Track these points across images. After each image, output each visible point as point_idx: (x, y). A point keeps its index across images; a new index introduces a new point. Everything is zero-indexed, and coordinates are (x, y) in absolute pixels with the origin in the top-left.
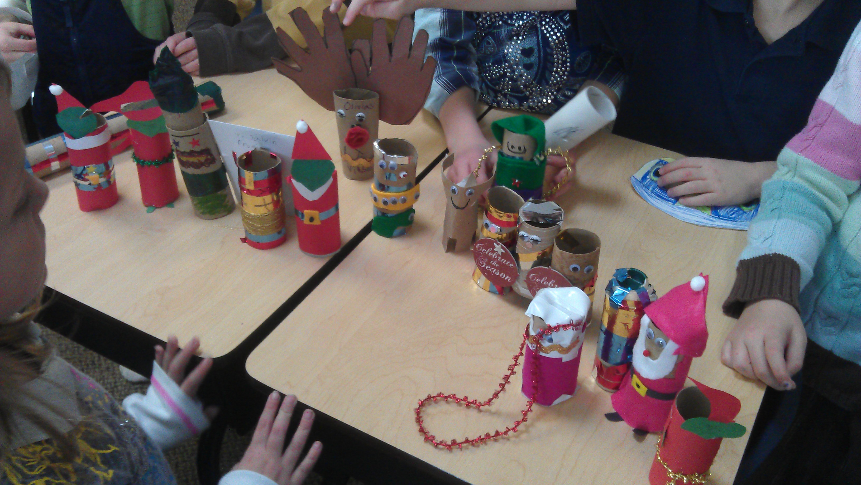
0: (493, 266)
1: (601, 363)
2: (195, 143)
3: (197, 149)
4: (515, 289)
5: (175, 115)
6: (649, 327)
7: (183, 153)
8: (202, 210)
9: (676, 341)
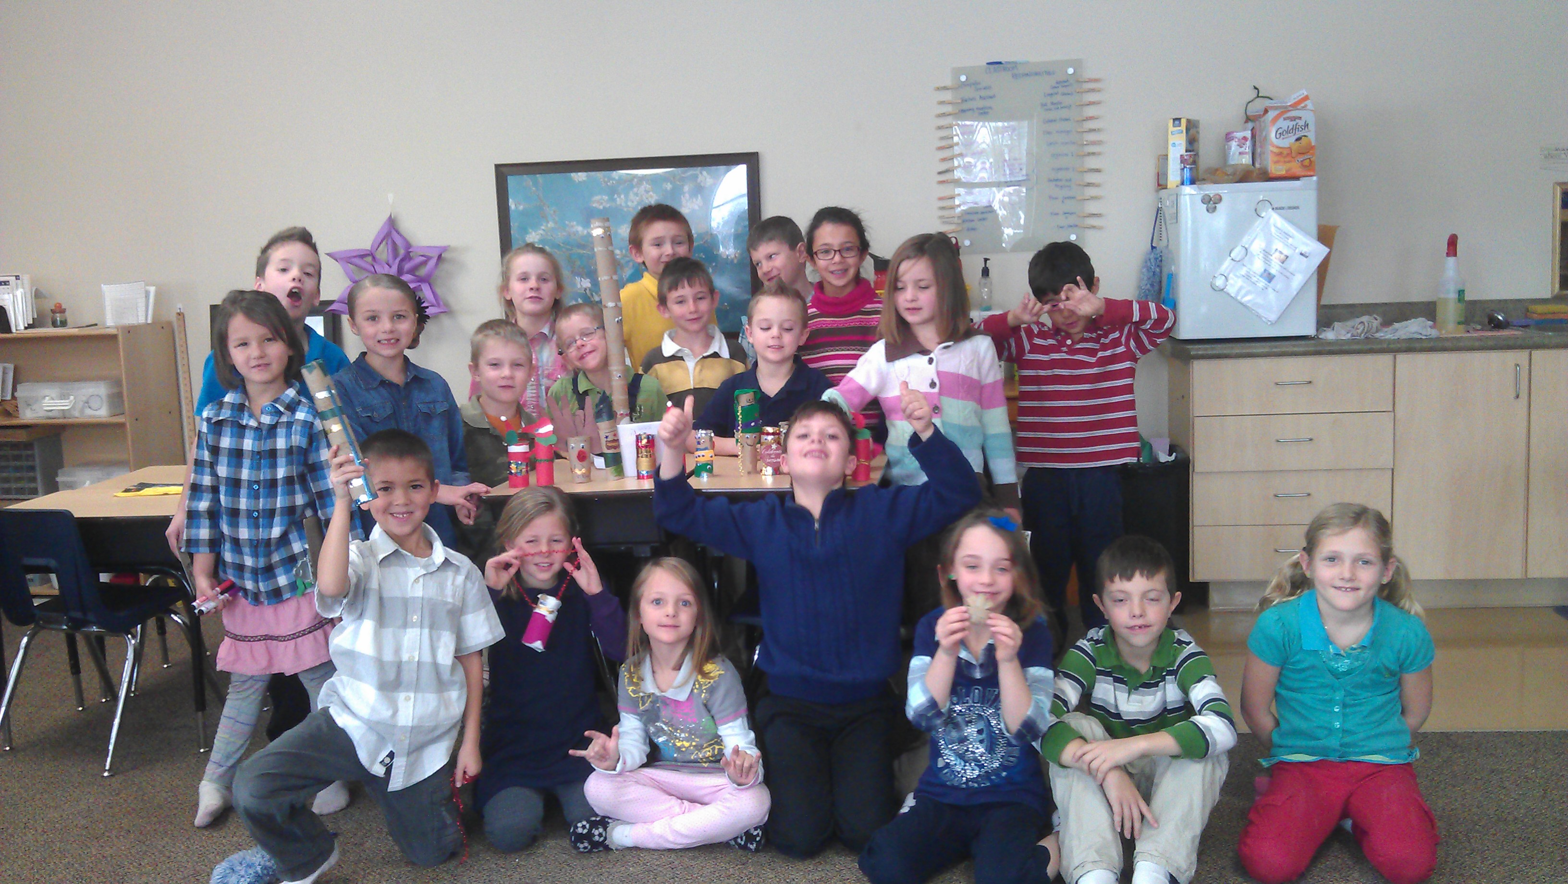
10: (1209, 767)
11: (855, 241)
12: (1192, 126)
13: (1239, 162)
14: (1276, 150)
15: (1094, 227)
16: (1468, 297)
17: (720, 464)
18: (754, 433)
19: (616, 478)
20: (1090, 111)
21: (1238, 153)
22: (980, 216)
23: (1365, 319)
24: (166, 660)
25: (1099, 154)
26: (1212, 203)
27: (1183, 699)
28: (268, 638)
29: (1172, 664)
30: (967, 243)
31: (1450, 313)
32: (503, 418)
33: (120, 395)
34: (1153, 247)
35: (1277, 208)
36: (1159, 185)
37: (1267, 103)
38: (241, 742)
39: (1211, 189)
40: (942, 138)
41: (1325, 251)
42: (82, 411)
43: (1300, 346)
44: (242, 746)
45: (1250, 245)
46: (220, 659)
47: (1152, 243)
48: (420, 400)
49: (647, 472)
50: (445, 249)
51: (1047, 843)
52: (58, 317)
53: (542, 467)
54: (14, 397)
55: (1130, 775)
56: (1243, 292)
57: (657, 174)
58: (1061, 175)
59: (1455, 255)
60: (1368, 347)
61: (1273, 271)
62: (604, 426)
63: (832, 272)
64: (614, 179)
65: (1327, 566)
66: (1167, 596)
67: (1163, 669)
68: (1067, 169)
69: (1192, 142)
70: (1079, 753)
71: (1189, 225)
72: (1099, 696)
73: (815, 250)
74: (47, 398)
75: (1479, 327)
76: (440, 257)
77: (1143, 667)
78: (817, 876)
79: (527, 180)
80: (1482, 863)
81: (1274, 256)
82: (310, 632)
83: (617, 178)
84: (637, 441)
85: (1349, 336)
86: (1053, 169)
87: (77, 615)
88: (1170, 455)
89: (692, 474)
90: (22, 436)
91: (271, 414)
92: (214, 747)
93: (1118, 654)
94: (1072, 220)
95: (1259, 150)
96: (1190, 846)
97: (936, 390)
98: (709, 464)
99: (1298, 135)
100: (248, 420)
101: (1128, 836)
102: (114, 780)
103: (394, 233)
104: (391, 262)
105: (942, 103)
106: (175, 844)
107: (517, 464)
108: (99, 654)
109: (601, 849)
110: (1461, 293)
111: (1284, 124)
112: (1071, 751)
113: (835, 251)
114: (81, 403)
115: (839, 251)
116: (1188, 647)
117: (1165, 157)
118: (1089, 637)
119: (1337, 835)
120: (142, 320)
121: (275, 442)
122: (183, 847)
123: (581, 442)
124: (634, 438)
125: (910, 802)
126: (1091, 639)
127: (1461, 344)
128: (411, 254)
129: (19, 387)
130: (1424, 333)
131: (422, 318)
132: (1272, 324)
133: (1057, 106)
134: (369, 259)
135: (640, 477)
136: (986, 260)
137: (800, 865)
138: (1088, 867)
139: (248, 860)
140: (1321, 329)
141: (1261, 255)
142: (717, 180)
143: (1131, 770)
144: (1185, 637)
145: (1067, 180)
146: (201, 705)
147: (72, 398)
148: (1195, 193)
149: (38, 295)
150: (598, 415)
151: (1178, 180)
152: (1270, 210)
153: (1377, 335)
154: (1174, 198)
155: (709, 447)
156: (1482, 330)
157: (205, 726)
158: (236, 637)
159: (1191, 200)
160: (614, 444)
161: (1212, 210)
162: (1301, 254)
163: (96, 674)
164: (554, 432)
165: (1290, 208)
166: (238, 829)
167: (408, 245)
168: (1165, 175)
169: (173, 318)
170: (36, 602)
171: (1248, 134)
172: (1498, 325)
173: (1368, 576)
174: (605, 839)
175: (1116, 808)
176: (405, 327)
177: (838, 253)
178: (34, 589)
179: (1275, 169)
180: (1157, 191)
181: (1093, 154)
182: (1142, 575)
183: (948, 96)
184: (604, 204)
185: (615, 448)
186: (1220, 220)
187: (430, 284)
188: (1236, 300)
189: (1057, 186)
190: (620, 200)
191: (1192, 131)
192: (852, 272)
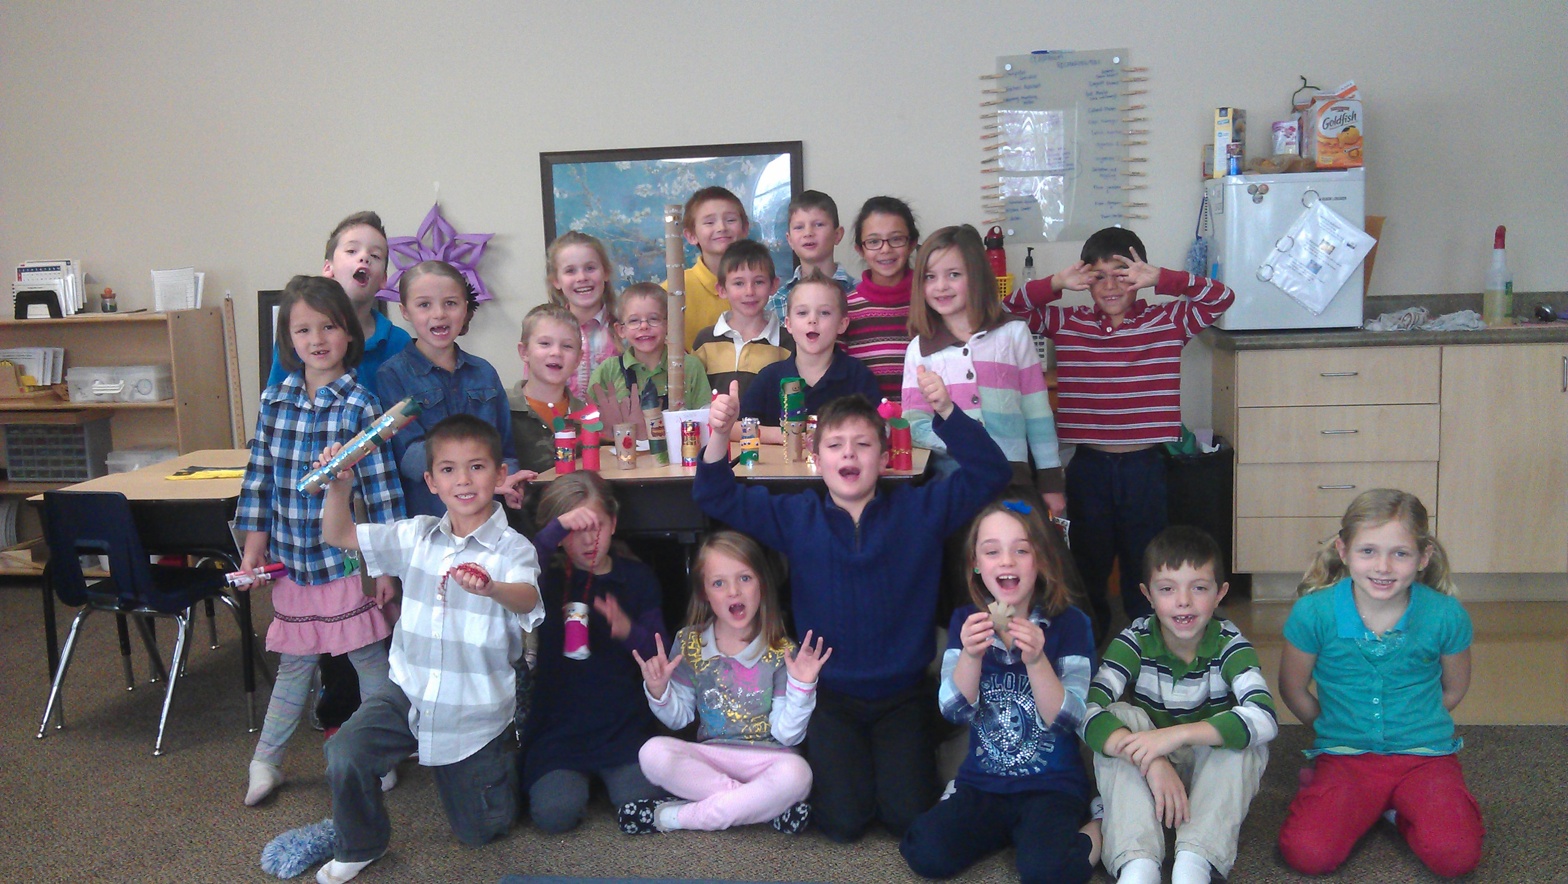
10: (1249, 758)
11: (904, 231)
12: (1238, 116)
13: (1286, 152)
14: (1322, 140)
15: (1138, 217)
16: (1516, 289)
17: (765, 452)
18: (800, 421)
19: (663, 465)
20: (1136, 101)
21: (1284, 143)
22: (1025, 206)
23: (1412, 310)
24: (214, 641)
25: (1145, 143)
26: (1258, 193)
27: (1226, 689)
28: (314, 618)
29: (1217, 655)
30: (1011, 232)
31: (1498, 305)
32: (551, 405)
33: (169, 380)
34: (1198, 238)
35: (1324, 199)
36: (1205, 175)
37: (1315, 93)
38: (291, 722)
39: (1258, 180)
40: (986, 128)
41: (1372, 241)
42: (132, 395)
43: (1346, 338)
44: (292, 725)
45: (1296, 237)
46: (268, 639)
47: (1197, 232)
48: (469, 387)
49: (692, 459)
50: (490, 237)
51: (1089, 830)
52: (108, 302)
53: (588, 454)
54: (64, 381)
55: (1174, 765)
56: (1289, 282)
57: (701, 162)
58: (1105, 164)
59: (1503, 247)
60: (1415, 338)
61: (1320, 262)
62: (649, 413)
63: (879, 262)
64: (657, 168)
65: (1363, 558)
66: (1214, 588)
67: (1207, 660)
68: (1112, 159)
69: (1238, 132)
70: (1121, 744)
71: (1235, 215)
72: (1143, 686)
73: (863, 240)
74: (97, 382)
75: (1527, 320)
76: (485, 245)
77: (1189, 657)
78: (859, 861)
79: (572, 169)
80: (1526, 856)
81: (1321, 246)
82: (356, 614)
83: (661, 167)
84: (683, 429)
85: (1395, 328)
86: (1098, 159)
87: (131, 597)
88: (1214, 446)
89: (737, 461)
90: (71, 420)
91: (325, 397)
92: (264, 727)
93: (1164, 645)
94: (1116, 210)
95: (1306, 140)
96: (1229, 834)
97: (974, 380)
98: (754, 452)
99: (1347, 124)
100: (303, 403)
101: (1169, 826)
102: (164, 759)
103: (440, 221)
104: (436, 250)
105: (986, 92)
106: (225, 823)
107: (564, 450)
108: (151, 637)
109: (649, 832)
110: (1509, 285)
111: (1332, 115)
112: (1114, 741)
113: (883, 241)
114: (131, 388)
115: (887, 240)
116: (1234, 638)
117: (1212, 146)
118: (1134, 626)
119: (1380, 824)
120: (191, 306)
121: (327, 425)
122: (233, 825)
123: (627, 429)
124: (680, 425)
125: (951, 789)
126: (1136, 629)
127: (1509, 337)
128: (457, 242)
129: (70, 371)
130: (1471, 325)
131: (472, 305)
132: (1318, 315)
133: (1104, 95)
134: (415, 247)
135: (685, 464)
136: (1030, 249)
137: (840, 849)
138: (1130, 856)
139: (297, 838)
140: (1367, 321)
141: (1308, 247)
142: (761, 167)
143: (1173, 760)
144: (1231, 628)
145: (1112, 170)
146: (250, 686)
147: (122, 382)
148: (1242, 183)
149: (88, 280)
150: (644, 402)
151: (1224, 169)
152: (1317, 200)
153: (1424, 327)
154: (1220, 187)
155: (755, 435)
156: (1529, 322)
157: (254, 708)
158: (285, 619)
159: (1237, 190)
160: (660, 431)
161: (1258, 200)
162: (1348, 245)
163: (146, 655)
164: (600, 419)
165: (1337, 199)
166: (287, 808)
167: (453, 233)
168: (1211, 164)
169: (222, 304)
170: (89, 583)
171: (1295, 124)
172: (1546, 318)
173: (1404, 568)
174: (653, 820)
175: (1159, 798)
176: (456, 313)
177: (886, 243)
178: (86, 571)
179: (1321, 159)
180: (1203, 181)
181: (1139, 143)
182: (1189, 564)
183: (992, 85)
184: (648, 193)
185: (660, 435)
186: (1266, 209)
187: (474, 271)
188: (1283, 291)
189: (1101, 175)
190: (664, 189)
191: (1239, 121)
192: (900, 262)
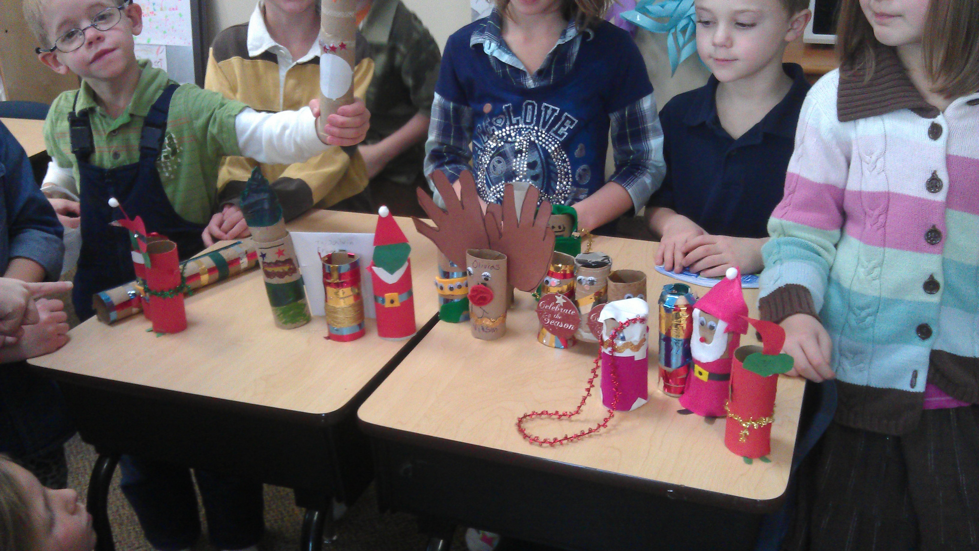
0: (557, 320)
1: (665, 371)
2: (280, 253)
3: (282, 258)
4: (578, 337)
5: (263, 229)
6: (700, 316)
7: (269, 264)
8: (284, 321)
9: (724, 319)
97: (940, 197)
160: (279, 269)
